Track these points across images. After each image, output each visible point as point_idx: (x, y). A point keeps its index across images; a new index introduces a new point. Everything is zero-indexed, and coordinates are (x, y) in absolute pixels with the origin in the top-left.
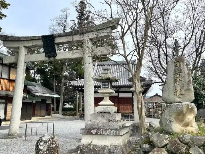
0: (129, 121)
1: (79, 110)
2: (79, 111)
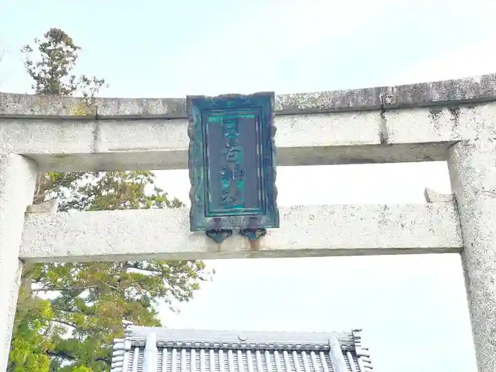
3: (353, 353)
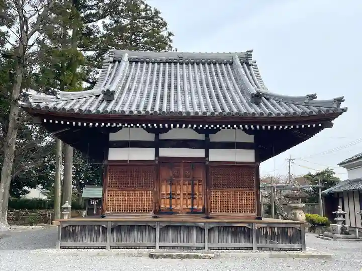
0: (251, 249)
1: (61, 208)
2: (62, 210)
3: (247, 64)
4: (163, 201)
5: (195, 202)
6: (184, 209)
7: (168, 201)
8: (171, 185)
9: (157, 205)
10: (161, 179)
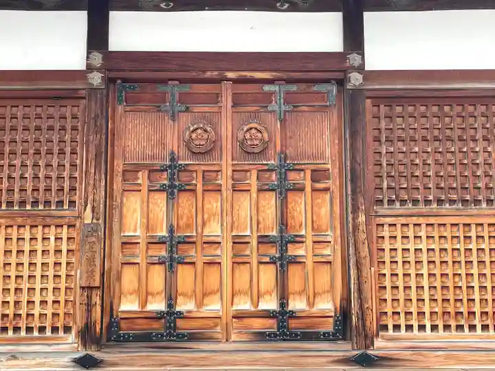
4: (129, 278)
5: (295, 277)
6: (239, 316)
7: (157, 277)
8: (171, 196)
9: (96, 299)
10: (119, 166)
